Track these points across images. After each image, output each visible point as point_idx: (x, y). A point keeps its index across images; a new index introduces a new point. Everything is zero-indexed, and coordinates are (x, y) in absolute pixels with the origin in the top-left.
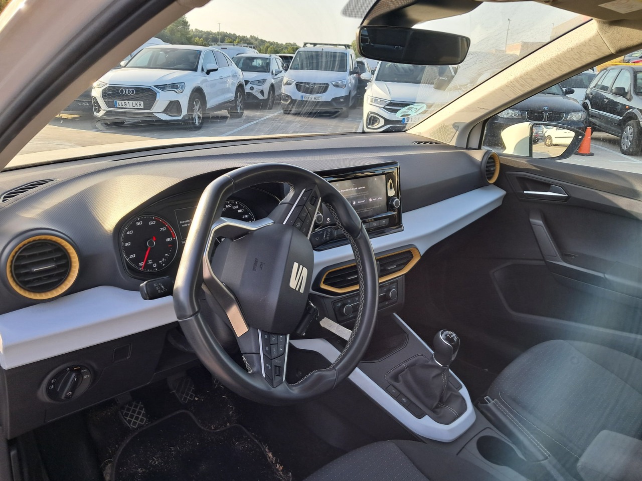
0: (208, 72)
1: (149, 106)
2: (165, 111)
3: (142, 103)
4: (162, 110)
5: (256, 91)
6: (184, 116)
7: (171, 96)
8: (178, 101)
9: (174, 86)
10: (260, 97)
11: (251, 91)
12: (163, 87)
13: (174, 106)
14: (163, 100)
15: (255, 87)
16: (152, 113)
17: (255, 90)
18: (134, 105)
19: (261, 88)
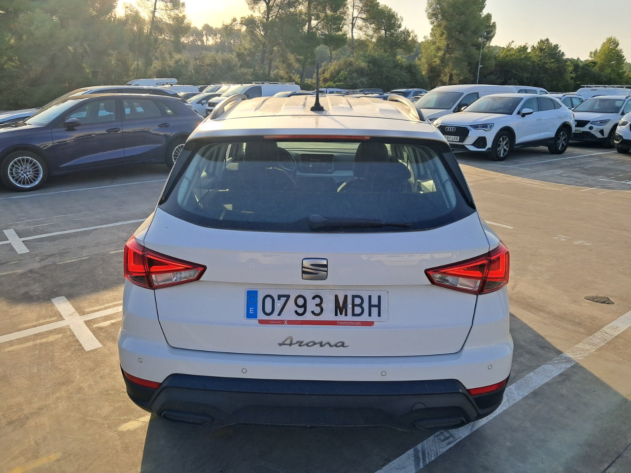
0: (523, 115)
1: (462, 140)
2: (474, 144)
3: (458, 137)
4: (471, 143)
5: (595, 131)
6: (488, 149)
7: (481, 133)
8: (485, 137)
9: (484, 126)
10: (599, 136)
11: (589, 131)
12: (476, 127)
13: (481, 142)
14: (473, 136)
15: (595, 127)
16: (463, 146)
17: (594, 129)
18: (453, 139)
19: (601, 127)
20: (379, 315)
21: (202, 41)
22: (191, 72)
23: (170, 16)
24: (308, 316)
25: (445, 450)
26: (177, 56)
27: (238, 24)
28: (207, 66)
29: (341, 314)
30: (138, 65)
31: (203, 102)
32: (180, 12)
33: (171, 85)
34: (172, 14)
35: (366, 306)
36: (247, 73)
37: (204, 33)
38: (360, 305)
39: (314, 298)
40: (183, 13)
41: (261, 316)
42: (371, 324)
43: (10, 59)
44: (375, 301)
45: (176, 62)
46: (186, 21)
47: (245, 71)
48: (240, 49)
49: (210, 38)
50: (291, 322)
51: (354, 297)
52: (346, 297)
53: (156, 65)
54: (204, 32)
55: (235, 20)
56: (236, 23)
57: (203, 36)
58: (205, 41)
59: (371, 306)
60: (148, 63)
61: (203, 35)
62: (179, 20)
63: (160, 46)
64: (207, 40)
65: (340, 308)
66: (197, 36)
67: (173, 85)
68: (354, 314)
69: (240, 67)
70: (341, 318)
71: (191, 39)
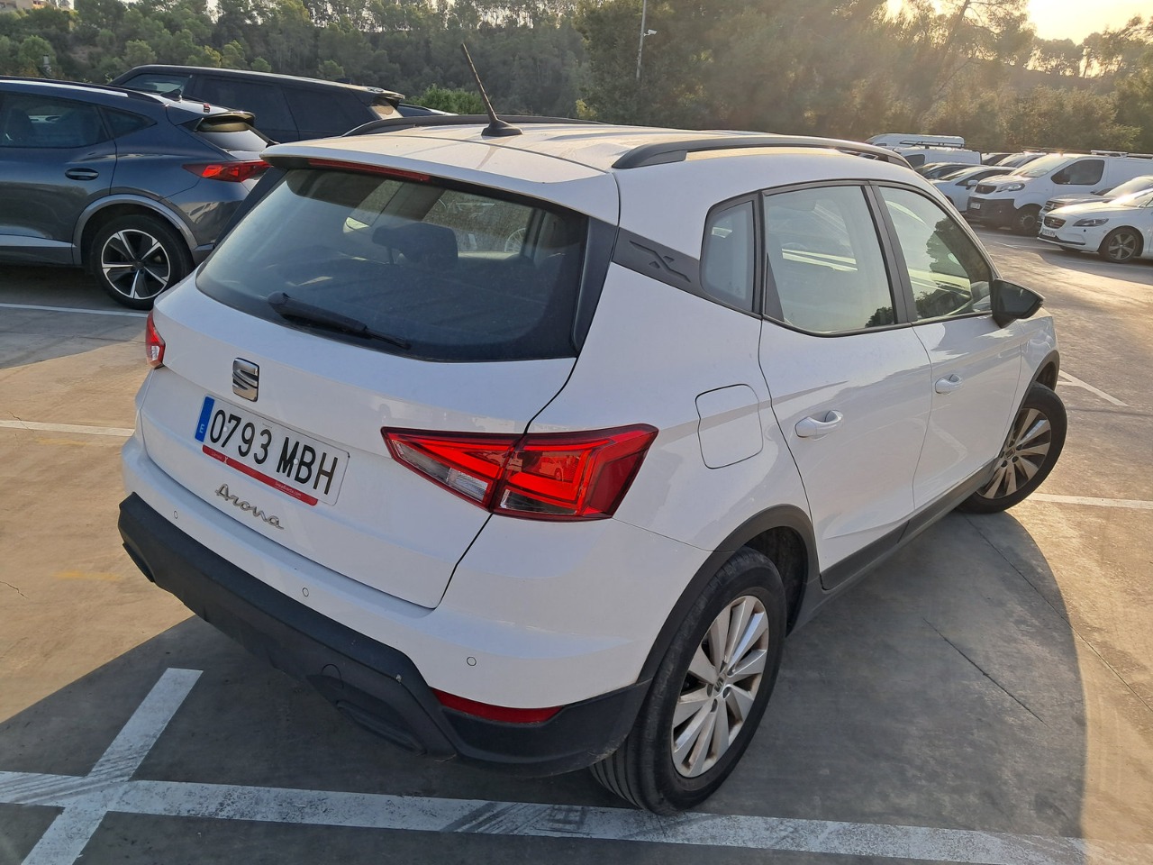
20: (326, 492)
21: (1076, 69)
22: (1001, 126)
23: (993, 16)
24: (249, 461)
25: (533, 834)
26: (987, 95)
27: (1142, 31)
28: (1040, 115)
29: (284, 472)
30: (902, 107)
31: (970, 182)
32: (1017, 8)
33: (927, 147)
34: (1000, 13)
35: (315, 468)
36: (1124, 135)
37: (1084, 53)
38: (309, 465)
39: (262, 434)
40: (1023, 11)
41: (208, 442)
42: (311, 501)
43: (691, 89)
44: (327, 467)
45: (982, 106)
46: (1023, 26)
47: (1122, 131)
48: (1131, 85)
49: (1095, 63)
50: (231, 463)
51: (307, 448)
52: (297, 444)
53: (941, 109)
54: (1085, 50)
55: (1136, 21)
56: (1138, 27)
57: (1080, 58)
58: (1082, 69)
59: (321, 472)
60: (925, 104)
61: (1083, 56)
62: (1011, 24)
63: (958, 73)
64: (1089, 65)
65: (285, 462)
66: (1067, 58)
67: (931, 148)
68: (297, 478)
69: (1115, 122)
70: (281, 477)
71: (1054, 63)
